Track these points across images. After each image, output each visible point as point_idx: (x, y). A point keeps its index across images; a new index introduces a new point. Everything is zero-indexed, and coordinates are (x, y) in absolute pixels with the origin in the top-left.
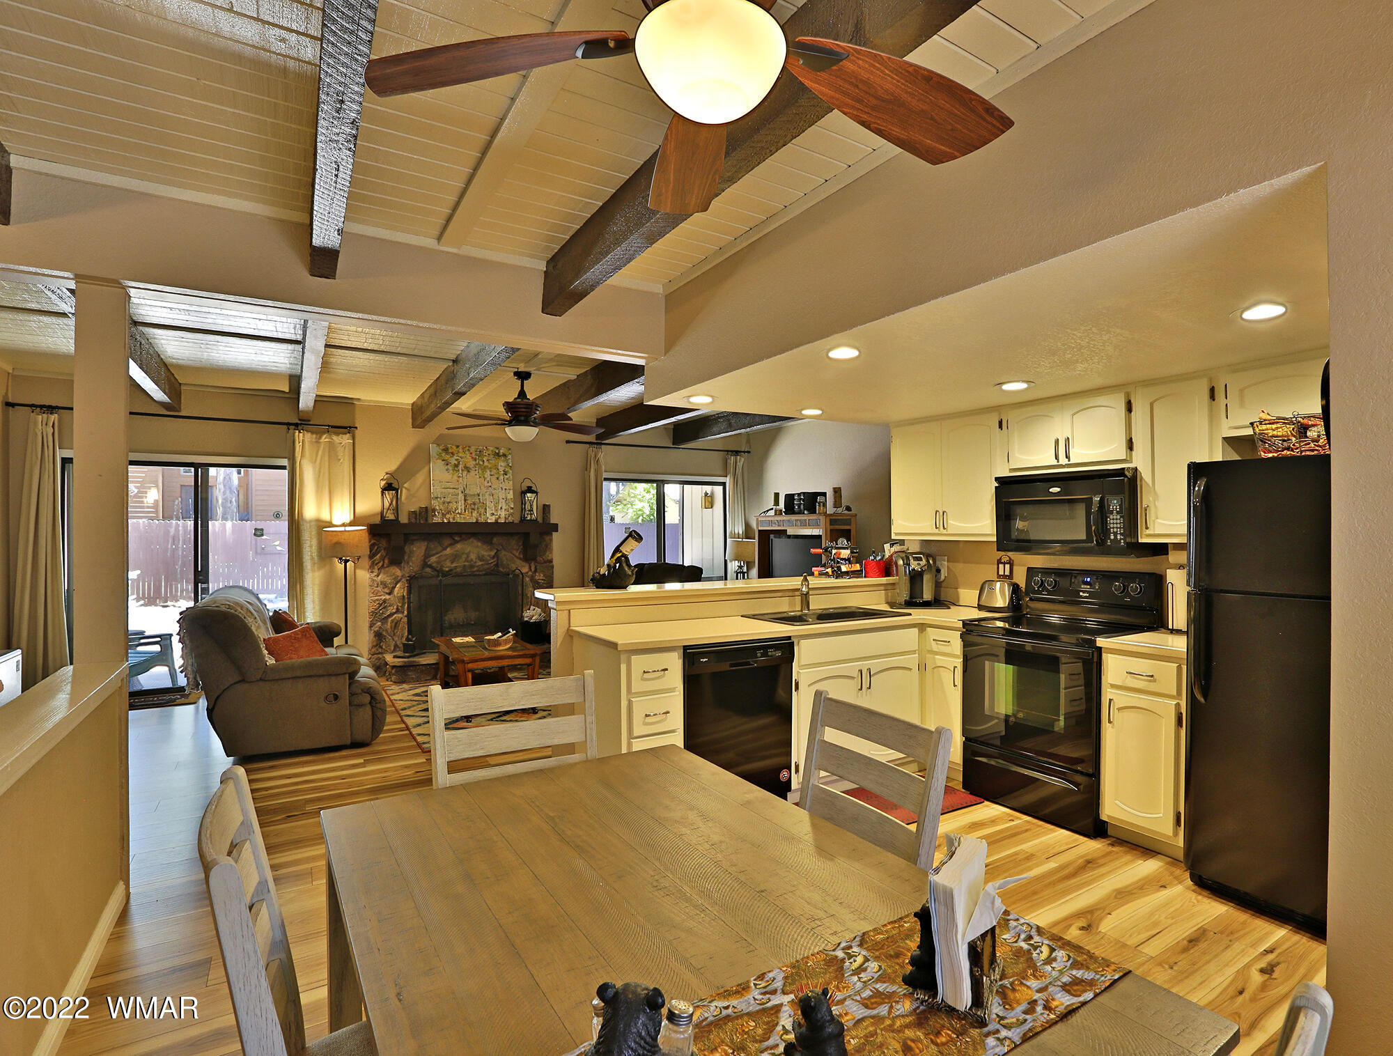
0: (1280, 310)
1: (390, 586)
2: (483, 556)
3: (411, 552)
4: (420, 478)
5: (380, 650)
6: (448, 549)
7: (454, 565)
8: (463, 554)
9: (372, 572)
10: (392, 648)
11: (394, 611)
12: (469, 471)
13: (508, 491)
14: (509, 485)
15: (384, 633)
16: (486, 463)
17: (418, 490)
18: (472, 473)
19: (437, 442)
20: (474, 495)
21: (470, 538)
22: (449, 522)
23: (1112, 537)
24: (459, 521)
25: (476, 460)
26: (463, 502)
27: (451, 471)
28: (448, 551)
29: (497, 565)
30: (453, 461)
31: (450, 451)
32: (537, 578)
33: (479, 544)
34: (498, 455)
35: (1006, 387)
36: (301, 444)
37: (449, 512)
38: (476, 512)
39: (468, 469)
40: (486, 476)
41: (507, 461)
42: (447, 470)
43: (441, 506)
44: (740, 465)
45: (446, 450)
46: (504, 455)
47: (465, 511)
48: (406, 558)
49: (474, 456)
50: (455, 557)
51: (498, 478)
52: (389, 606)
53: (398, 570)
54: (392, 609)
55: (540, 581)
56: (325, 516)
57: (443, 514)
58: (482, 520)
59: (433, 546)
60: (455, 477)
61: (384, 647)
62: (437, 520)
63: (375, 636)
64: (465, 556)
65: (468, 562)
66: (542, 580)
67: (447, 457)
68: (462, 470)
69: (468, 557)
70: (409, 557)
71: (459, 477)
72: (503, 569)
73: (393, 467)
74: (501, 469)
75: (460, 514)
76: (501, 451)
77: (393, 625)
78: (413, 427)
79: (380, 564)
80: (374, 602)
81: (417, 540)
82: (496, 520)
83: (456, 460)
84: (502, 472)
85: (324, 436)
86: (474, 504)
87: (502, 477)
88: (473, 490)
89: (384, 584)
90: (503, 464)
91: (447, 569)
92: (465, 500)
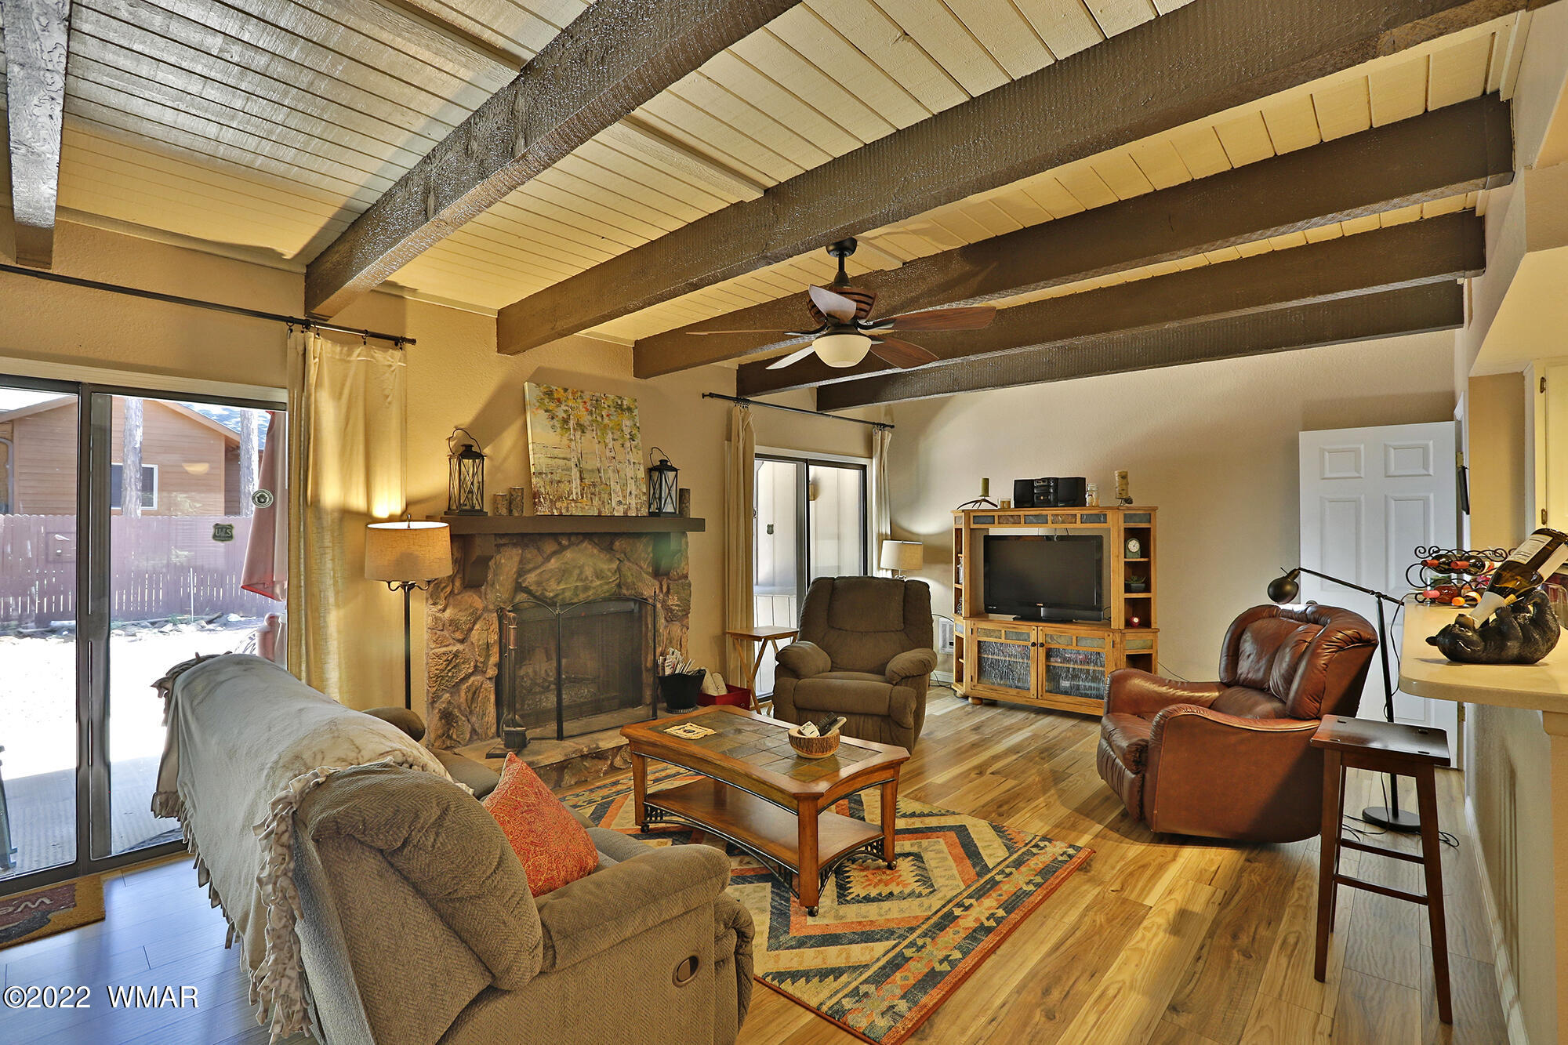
1: (465, 627)
2: (602, 571)
3: (498, 565)
4: (508, 439)
5: (448, 743)
6: (553, 561)
7: (562, 586)
8: (574, 567)
9: (435, 604)
10: (468, 736)
11: (470, 671)
12: (583, 432)
13: (637, 466)
14: (637, 456)
15: (456, 712)
16: (606, 421)
17: (505, 459)
18: (589, 435)
19: (538, 377)
20: (592, 471)
21: (582, 541)
22: (561, 515)
24: (574, 513)
25: (592, 414)
26: (578, 481)
27: (559, 430)
28: (553, 564)
29: (619, 586)
30: (562, 414)
31: (556, 396)
32: (670, 602)
33: (595, 551)
34: (619, 407)
36: (317, 360)
37: (560, 498)
38: (597, 499)
39: (581, 428)
40: (607, 441)
41: (632, 418)
42: (553, 427)
43: (548, 487)
44: (887, 441)
45: (549, 394)
46: (629, 409)
47: (582, 498)
48: (490, 576)
49: (590, 408)
50: (563, 573)
51: (623, 445)
52: (463, 663)
53: (476, 598)
54: (467, 669)
55: (674, 608)
56: (358, 502)
57: (551, 500)
58: (606, 512)
59: (529, 556)
60: (565, 441)
61: (455, 737)
62: (543, 510)
63: (441, 719)
64: (577, 572)
65: (581, 580)
66: (677, 605)
67: (552, 406)
68: (574, 429)
69: (581, 573)
70: (495, 575)
71: (571, 440)
72: (628, 589)
73: (466, 417)
74: (627, 431)
75: (576, 501)
76: (625, 403)
77: (470, 695)
78: (498, 352)
79: (448, 589)
80: (439, 656)
81: (504, 545)
82: (625, 512)
83: (566, 411)
84: (628, 436)
85: (358, 351)
86: (594, 486)
87: (628, 444)
88: (590, 464)
89: (454, 624)
90: (628, 423)
91: (551, 595)
92: (581, 479)
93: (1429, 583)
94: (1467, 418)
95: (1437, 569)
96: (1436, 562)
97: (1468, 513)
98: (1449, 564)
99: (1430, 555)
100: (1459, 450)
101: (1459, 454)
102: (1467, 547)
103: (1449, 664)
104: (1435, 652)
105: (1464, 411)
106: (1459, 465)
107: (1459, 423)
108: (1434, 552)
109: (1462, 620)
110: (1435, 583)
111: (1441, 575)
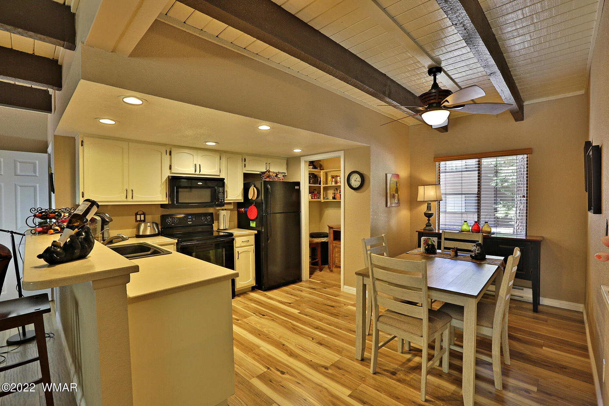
0: (300, 151)
23: (220, 201)
35: (208, 143)
93: (37, 225)
94: (53, 152)
95: (41, 218)
96: (40, 215)
97: (54, 193)
98: (46, 215)
99: (38, 212)
100: (49, 166)
101: (49, 168)
102: (53, 207)
103: (49, 266)
104: (42, 262)
105: (52, 149)
106: (49, 173)
107: (49, 155)
108: (39, 210)
109: (55, 243)
110: (40, 224)
111: (42, 220)
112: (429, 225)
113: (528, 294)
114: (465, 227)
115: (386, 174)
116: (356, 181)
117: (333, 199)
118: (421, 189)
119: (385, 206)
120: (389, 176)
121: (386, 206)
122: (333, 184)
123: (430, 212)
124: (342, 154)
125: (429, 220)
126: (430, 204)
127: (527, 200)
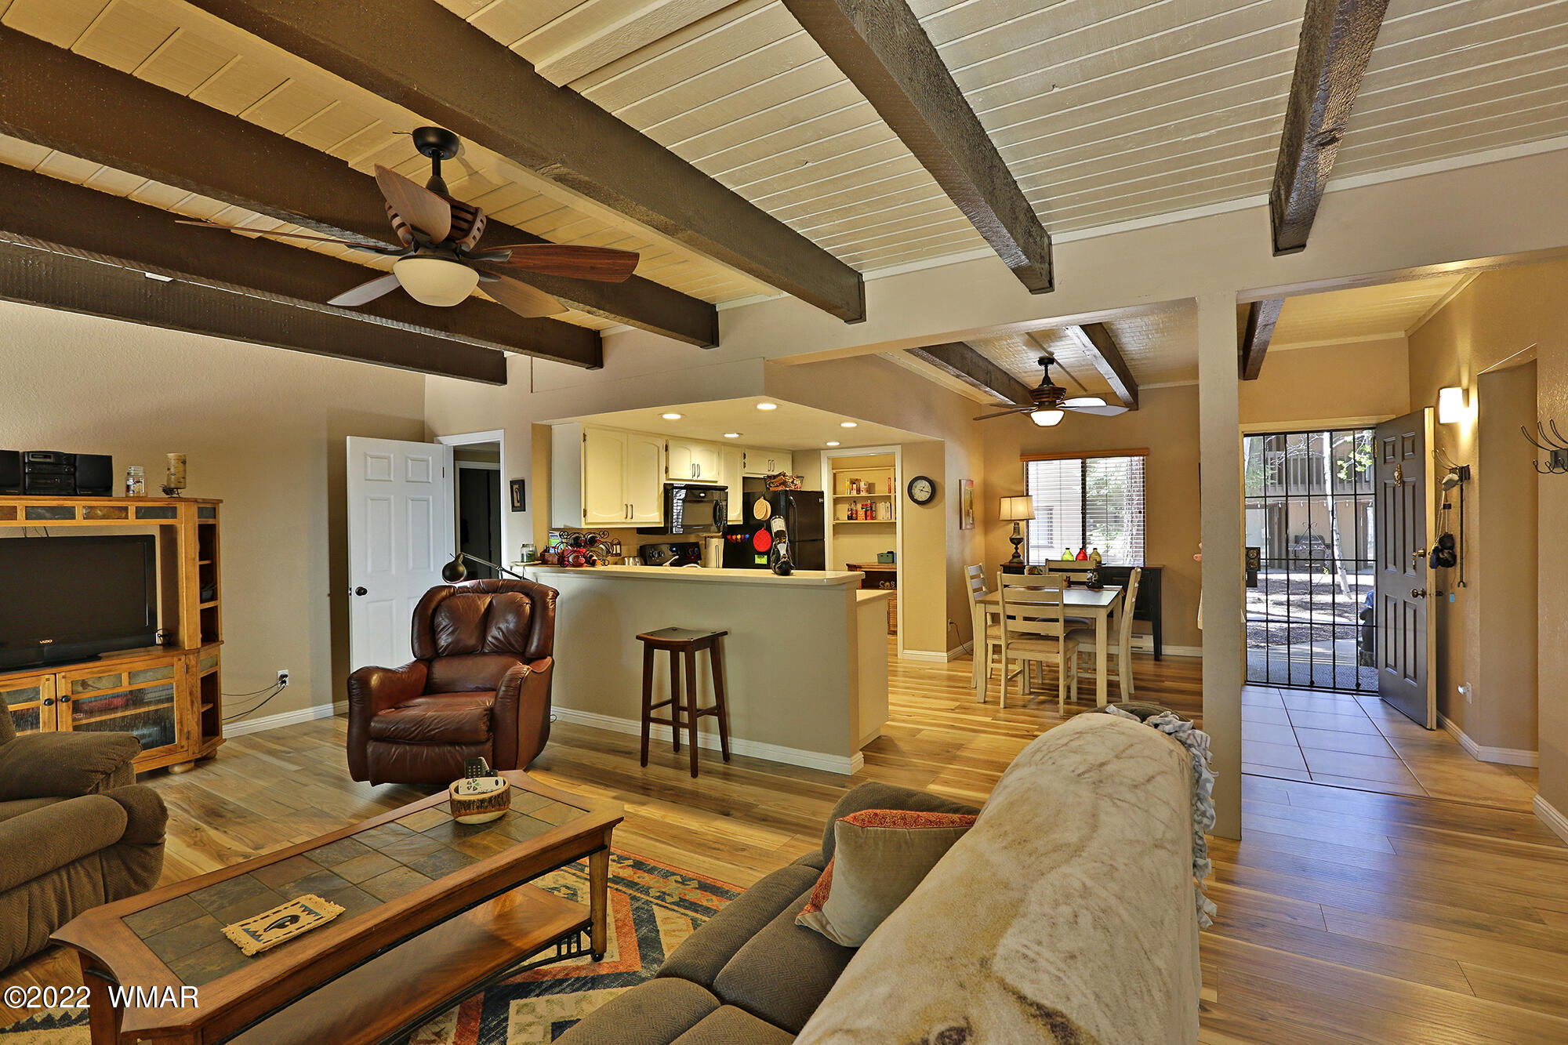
112: (1016, 555)
113: (1148, 643)
114: (1068, 557)
115: (960, 481)
116: (922, 491)
117: (848, 519)
118: (1006, 504)
119: (959, 527)
120: (963, 482)
121: (961, 528)
122: (854, 493)
123: (1018, 537)
124: (898, 450)
125: (1017, 548)
126: (1018, 524)
127: (1144, 517)
